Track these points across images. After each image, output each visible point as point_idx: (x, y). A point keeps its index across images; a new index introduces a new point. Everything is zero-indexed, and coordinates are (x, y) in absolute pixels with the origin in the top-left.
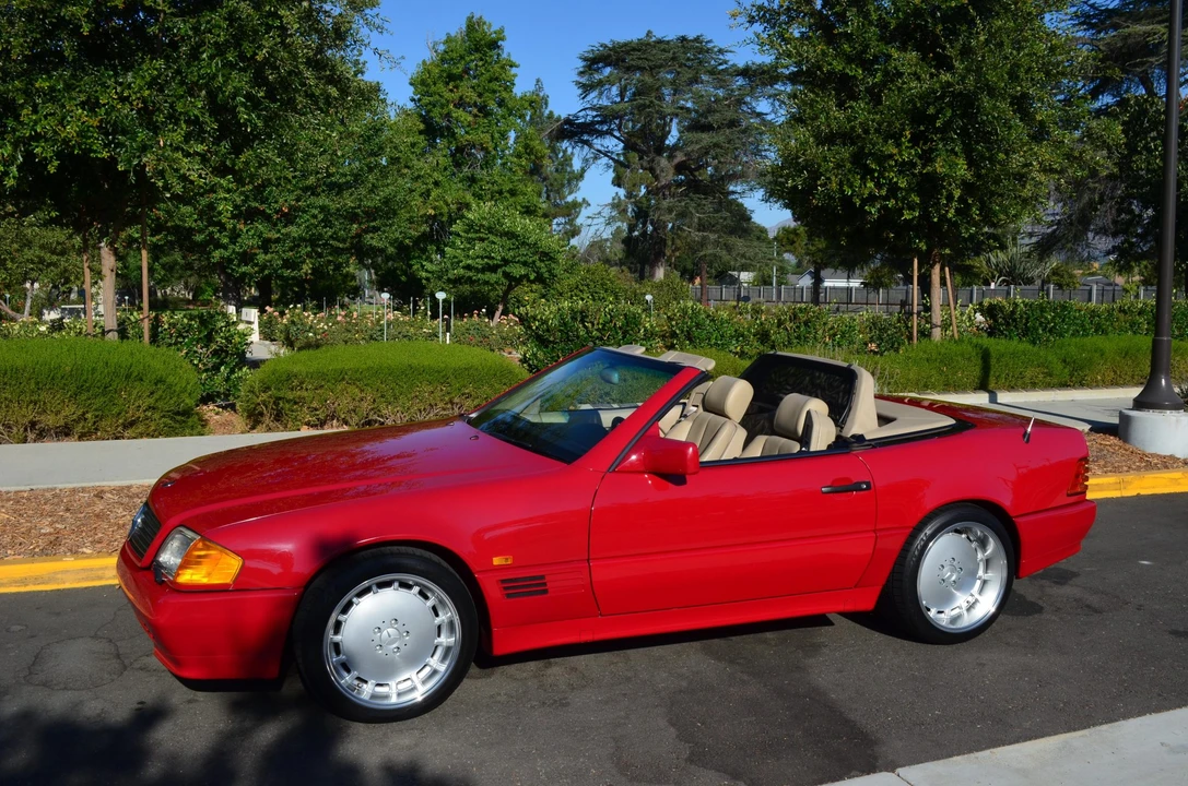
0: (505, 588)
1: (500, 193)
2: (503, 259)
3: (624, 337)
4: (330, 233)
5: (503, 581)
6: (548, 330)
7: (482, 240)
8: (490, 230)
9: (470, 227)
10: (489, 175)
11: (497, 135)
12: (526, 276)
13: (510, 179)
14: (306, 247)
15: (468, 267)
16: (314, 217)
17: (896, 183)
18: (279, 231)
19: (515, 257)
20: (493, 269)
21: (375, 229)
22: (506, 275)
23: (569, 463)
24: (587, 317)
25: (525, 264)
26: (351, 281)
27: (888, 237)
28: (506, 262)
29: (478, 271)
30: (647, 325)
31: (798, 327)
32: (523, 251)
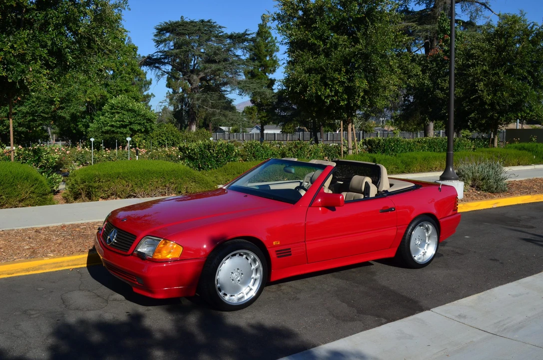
0: (277, 254)
1: (121, 91)
2: (130, 122)
3: (227, 156)
4: (41, 110)
5: (276, 251)
6: (194, 154)
7: (118, 113)
8: (122, 108)
9: (112, 107)
10: (115, 82)
11: (118, 64)
12: (140, 130)
13: (125, 84)
14: (30, 117)
15: (112, 126)
16: (33, 102)
17: (338, 90)
18: (16, 109)
19: (134, 121)
20: (125, 126)
21: (62, 108)
22: (131, 129)
23: (294, 204)
24: (211, 147)
25: (140, 124)
26: (45, 133)
27: (332, 112)
28: (131, 123)
29: (117, 127)
30: (236, 151)
31: (297, 151)
32: (138, 118)
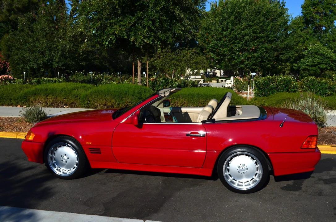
0: (90, 151)
1: (329, 41)
2: (318, 62)
4: (267, 55)
7: (312, 56)
10: (326, 35)
12: (326, 68)
13: (333, 36)
14: (260, 59)
15: (307, 65)
18: (251, 55)
19: (323, 62)
20: (315, 66)
21: (283, 54)
22: (319, 68)
25: (326, 64)
28: (319, 63)
29: (310, 66)
32: (326, 60)
